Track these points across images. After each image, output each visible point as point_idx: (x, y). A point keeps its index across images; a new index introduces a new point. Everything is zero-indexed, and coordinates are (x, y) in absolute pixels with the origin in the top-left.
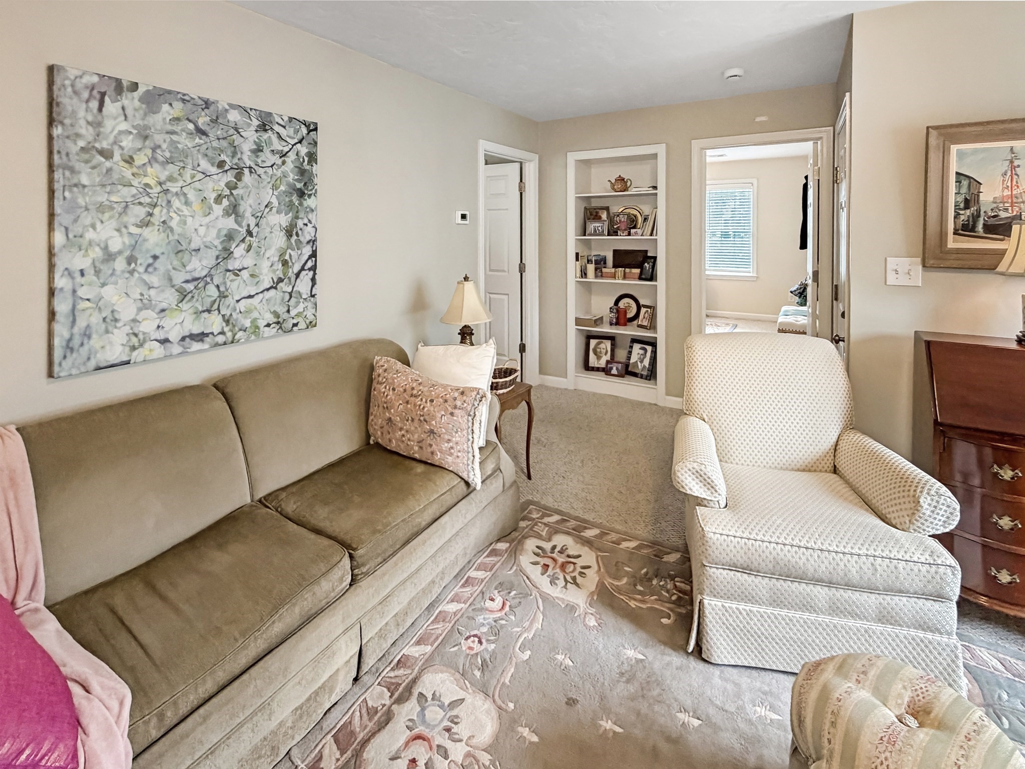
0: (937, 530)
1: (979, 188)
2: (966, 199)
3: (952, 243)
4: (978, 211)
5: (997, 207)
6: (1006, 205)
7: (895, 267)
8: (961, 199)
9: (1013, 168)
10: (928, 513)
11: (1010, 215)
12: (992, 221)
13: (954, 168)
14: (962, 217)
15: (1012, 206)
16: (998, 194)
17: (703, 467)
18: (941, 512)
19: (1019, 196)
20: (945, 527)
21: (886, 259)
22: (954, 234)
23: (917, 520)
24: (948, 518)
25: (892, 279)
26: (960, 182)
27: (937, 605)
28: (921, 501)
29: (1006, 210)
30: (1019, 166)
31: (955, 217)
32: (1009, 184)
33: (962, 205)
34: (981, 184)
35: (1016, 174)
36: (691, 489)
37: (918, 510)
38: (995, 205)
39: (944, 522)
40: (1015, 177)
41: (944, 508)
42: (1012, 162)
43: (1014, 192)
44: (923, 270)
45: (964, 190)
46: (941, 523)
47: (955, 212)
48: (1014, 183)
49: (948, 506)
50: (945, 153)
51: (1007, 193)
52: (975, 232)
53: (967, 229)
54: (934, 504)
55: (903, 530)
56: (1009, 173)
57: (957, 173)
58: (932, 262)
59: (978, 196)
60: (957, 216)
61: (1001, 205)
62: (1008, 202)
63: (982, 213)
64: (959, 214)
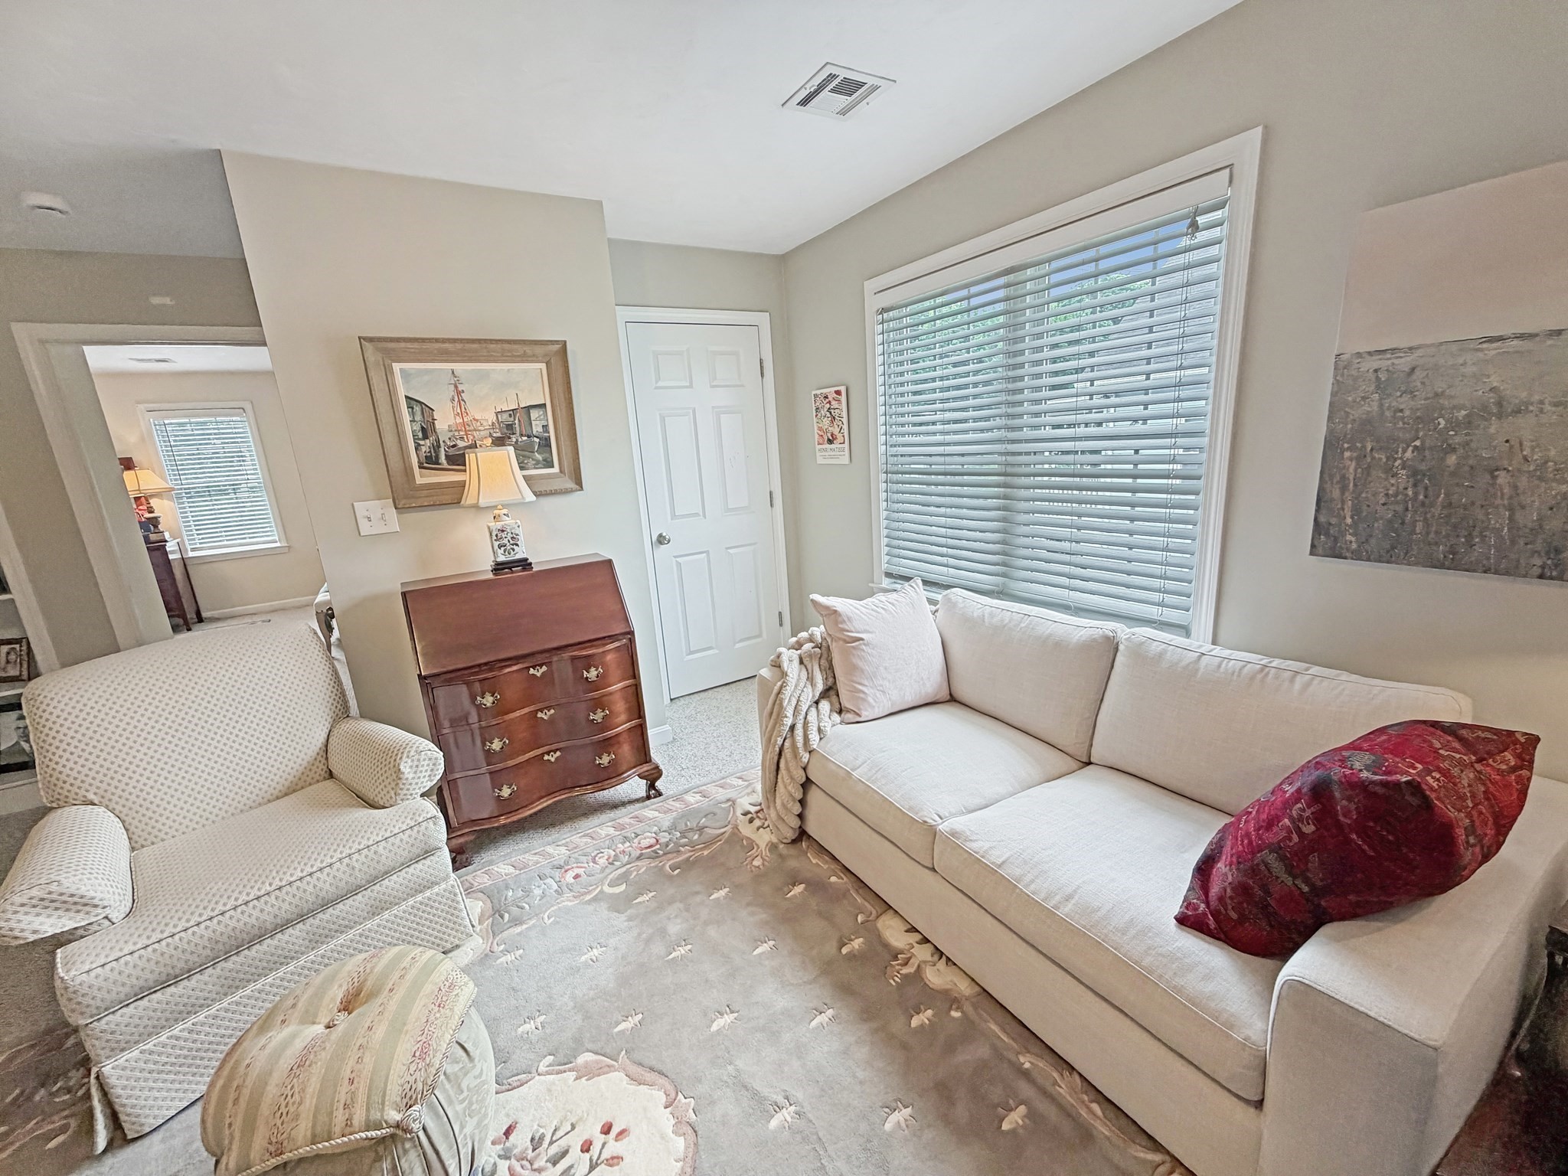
0: (425, 787)
1: (433, 416)
2: (422, 428)
3: (422, 478)
4: (438, 441)
5: (454, 436)
6: (462, 433)
7: (367, 514)
8: (417, 427)
9: (459, 393)
10: (411, 776)
11: (466, 444)
12: (452, 452)
13: (402, 392)
14: (424, 449)
15: (467, 435)
16: (451, 422)
17: (54, 887)
18: (424, 769)
19: (470, 423)
20: (431, 781)
21: (353, 505)
22: (420, 467)
23: (401, 789)
24: (432, 770)
25: (365, 528)
26: (413, 408)
27: (427, 862)
28: (402, 767)
29: (462, 438)
30: (463, 391)
31: (416, 449)
32: (459, 411)
33: (420, 435)
34: (433, 410)
35: (463, 400)
36: (35, 932)
37: (400, 779)
38: (451, 434)
39: (430, 776)
40: (462, 403)
41: (427, 762)
42: (456, 387)
43: (465, 420)
44: (398, 513)
45: (418, 417)
46: (427, 778)
47: (415, 442)
48: (463, 410)
49: (430, 759)
50: (388, 372)
51: (459, 420)
52: (439, 464)
53: (430, 461)
54: (416, 763)
55: (391, 806)
56: (456, 399)
57: (407, 397)
58: (403, 502)
59: (433, 423)
60: (417, 447)
61: (456, 434)
62: (462, 430)
63: (441, 442)
64: (419, 445)
